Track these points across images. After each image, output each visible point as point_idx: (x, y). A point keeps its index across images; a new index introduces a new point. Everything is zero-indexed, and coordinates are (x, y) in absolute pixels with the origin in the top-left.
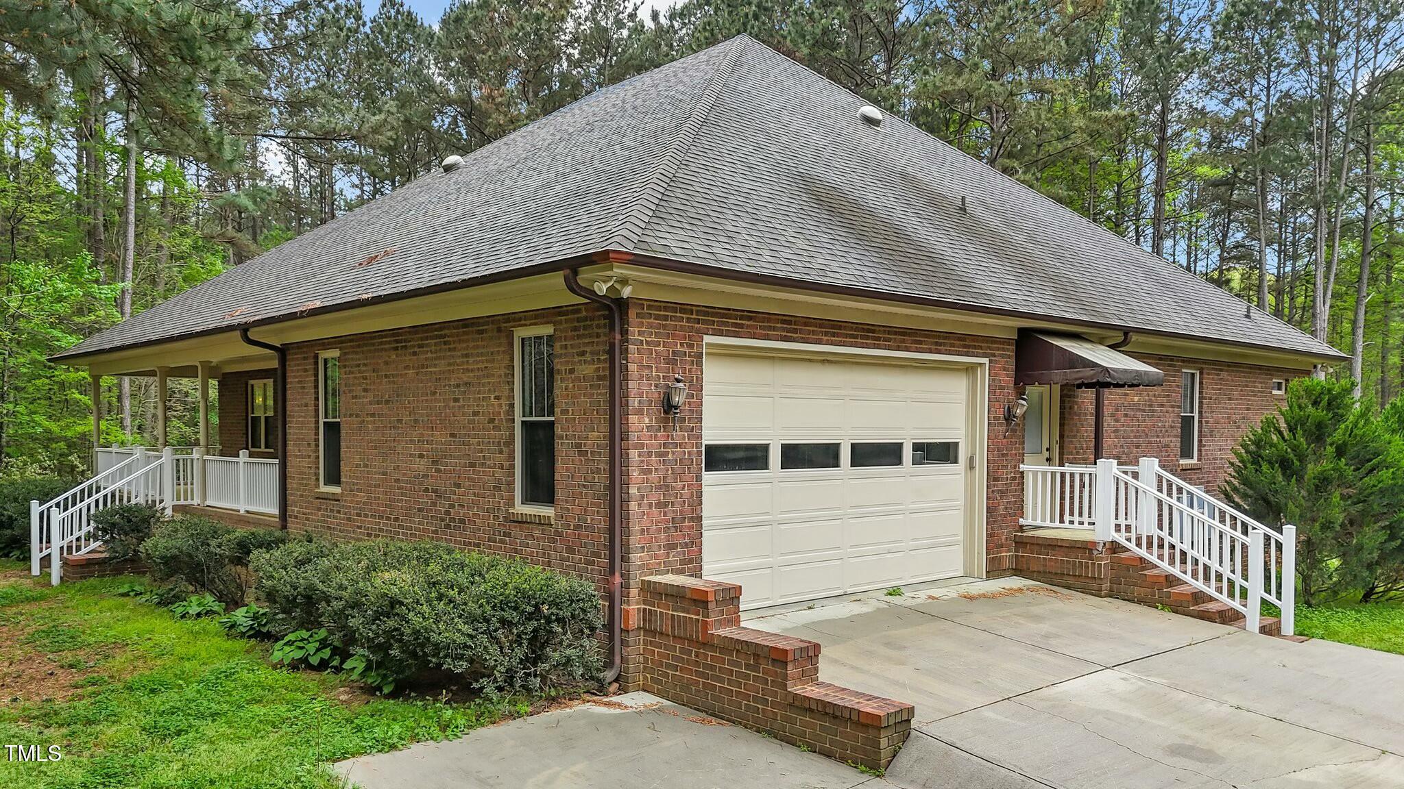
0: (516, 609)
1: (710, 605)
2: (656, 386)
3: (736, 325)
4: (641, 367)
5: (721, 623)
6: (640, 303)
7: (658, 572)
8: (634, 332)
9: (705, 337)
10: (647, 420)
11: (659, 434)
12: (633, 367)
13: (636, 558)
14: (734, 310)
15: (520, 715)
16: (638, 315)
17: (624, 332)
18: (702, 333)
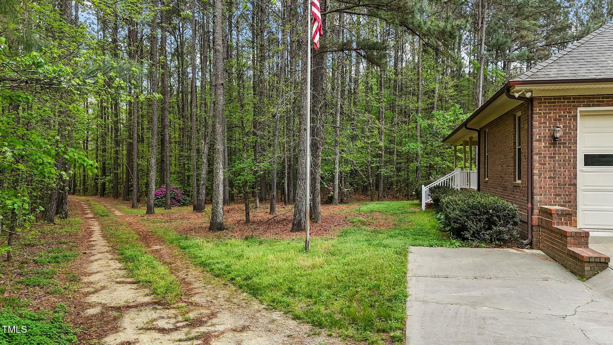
0: (479, 210)
1: (553, 215)
2: (549, 130)
3: (599, 101)
4: (540, 123)
5: (558, 224)
6: (540, 98)
7: (550, 205)
8: (537, 110)
9: (578, 108)
10: (543, 144)
11: (550, 149)
12: (536, 124)
13: (537, 198)
14: (597, 95)
15: (482, 247)
16: (539, 103)
17: (532, 110)
18: (576, 107)
